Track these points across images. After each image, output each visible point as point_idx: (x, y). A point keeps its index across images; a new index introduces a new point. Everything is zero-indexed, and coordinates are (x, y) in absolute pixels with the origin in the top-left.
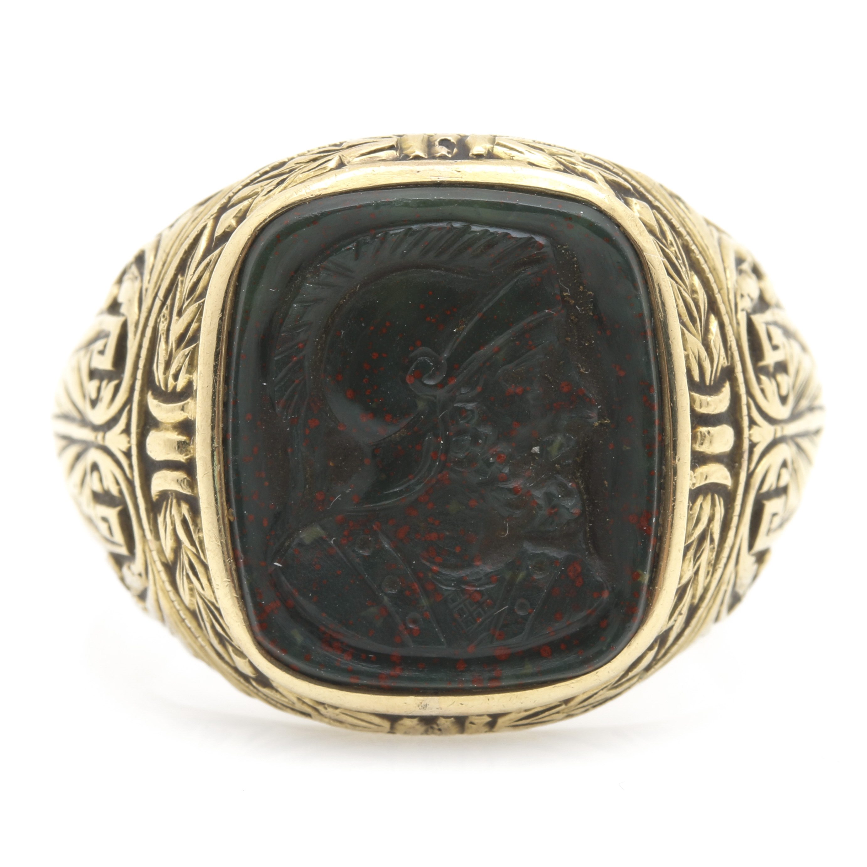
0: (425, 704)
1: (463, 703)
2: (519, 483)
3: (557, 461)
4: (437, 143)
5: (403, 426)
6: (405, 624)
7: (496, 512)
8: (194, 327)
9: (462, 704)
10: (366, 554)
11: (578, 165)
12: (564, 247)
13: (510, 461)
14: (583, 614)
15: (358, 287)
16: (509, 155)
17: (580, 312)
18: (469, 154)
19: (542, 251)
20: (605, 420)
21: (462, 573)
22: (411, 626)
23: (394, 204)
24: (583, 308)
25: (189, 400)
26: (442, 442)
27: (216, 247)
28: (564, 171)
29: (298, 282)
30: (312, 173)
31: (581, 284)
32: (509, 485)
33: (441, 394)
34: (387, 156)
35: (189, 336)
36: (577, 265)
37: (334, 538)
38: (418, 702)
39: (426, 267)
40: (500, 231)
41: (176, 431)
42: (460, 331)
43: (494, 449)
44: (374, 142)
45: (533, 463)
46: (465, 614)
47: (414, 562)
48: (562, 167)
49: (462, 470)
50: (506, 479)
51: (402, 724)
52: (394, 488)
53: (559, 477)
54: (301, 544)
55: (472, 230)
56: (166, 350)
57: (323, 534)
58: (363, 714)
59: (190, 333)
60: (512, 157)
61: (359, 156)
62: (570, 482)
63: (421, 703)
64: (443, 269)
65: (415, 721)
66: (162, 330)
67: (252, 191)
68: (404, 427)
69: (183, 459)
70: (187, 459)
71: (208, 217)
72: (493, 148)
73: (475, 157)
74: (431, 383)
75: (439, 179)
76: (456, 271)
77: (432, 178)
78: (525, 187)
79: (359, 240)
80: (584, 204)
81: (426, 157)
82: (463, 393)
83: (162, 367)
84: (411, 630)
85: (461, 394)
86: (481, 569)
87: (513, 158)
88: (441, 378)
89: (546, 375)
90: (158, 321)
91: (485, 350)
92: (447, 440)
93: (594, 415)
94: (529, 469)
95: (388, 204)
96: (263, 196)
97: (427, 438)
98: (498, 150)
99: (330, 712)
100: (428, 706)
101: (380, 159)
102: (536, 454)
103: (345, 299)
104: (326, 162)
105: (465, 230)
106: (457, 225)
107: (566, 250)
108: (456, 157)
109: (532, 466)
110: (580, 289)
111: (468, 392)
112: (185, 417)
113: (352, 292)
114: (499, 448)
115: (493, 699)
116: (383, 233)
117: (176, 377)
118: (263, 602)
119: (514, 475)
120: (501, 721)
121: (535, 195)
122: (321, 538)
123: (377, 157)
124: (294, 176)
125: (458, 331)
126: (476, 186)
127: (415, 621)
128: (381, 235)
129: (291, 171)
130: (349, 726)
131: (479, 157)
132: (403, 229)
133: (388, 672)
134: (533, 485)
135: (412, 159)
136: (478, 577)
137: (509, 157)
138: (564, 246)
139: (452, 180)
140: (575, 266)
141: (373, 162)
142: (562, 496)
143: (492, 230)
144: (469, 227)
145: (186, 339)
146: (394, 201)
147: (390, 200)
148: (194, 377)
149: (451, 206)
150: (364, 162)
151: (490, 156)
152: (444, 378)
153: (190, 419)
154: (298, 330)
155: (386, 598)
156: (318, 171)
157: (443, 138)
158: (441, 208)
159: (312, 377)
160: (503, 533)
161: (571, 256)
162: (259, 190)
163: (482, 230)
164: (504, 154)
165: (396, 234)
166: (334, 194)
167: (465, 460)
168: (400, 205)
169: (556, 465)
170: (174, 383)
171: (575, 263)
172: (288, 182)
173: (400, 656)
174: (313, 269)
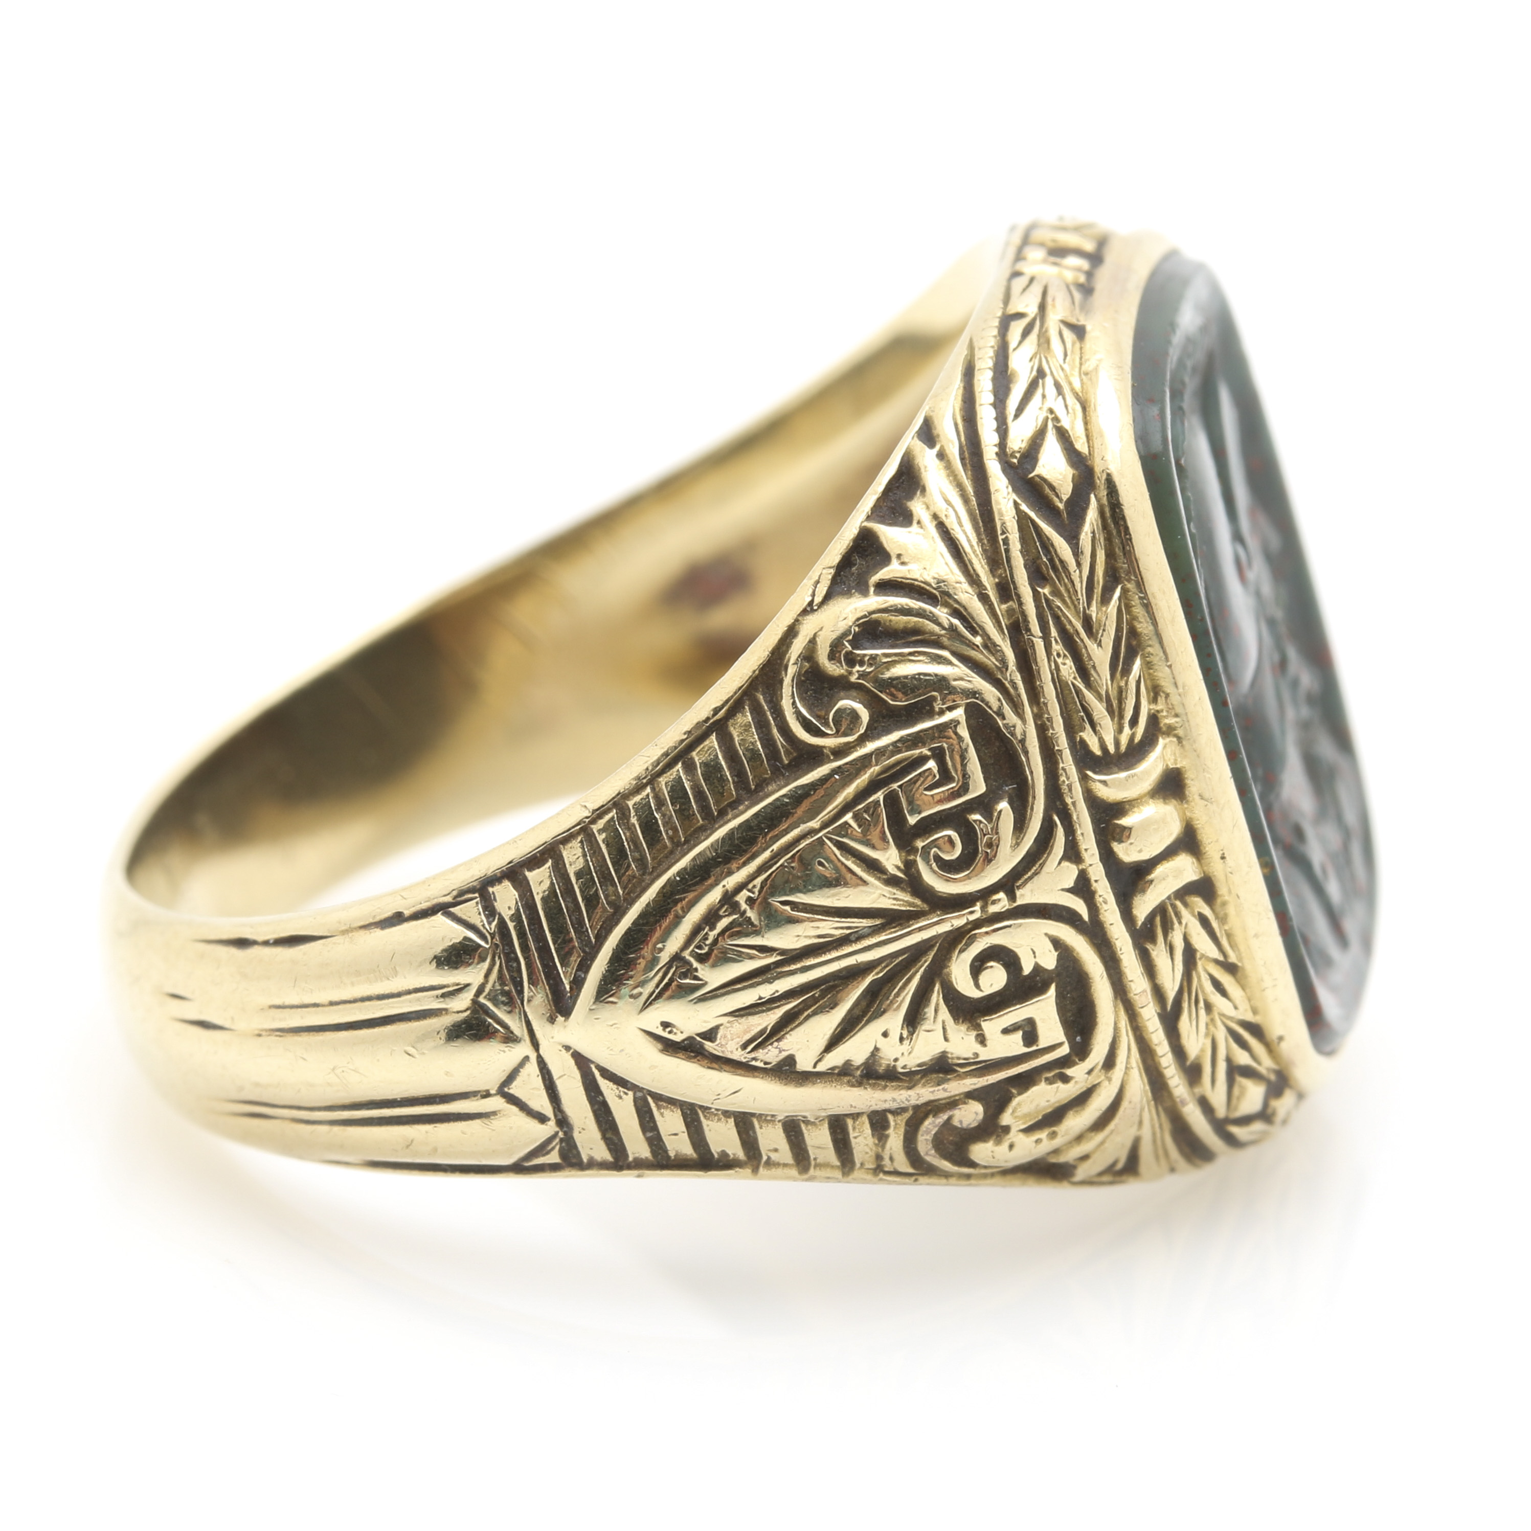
8: (1125, 635)
25: (1163, 742)
35: (1123, 653)
41: (1159, 799)
56: (1096, 695)
59: (1123, 648)
66: (1069, 676)
69: (1180, 832)
70: (1183, 830)
83: (1106, 723)
90: (1053, 666)
112: (1164, 769)
117: (1134, 721)
145: (1122, 660)
153: (1174, 768)
170: (1131, 733)
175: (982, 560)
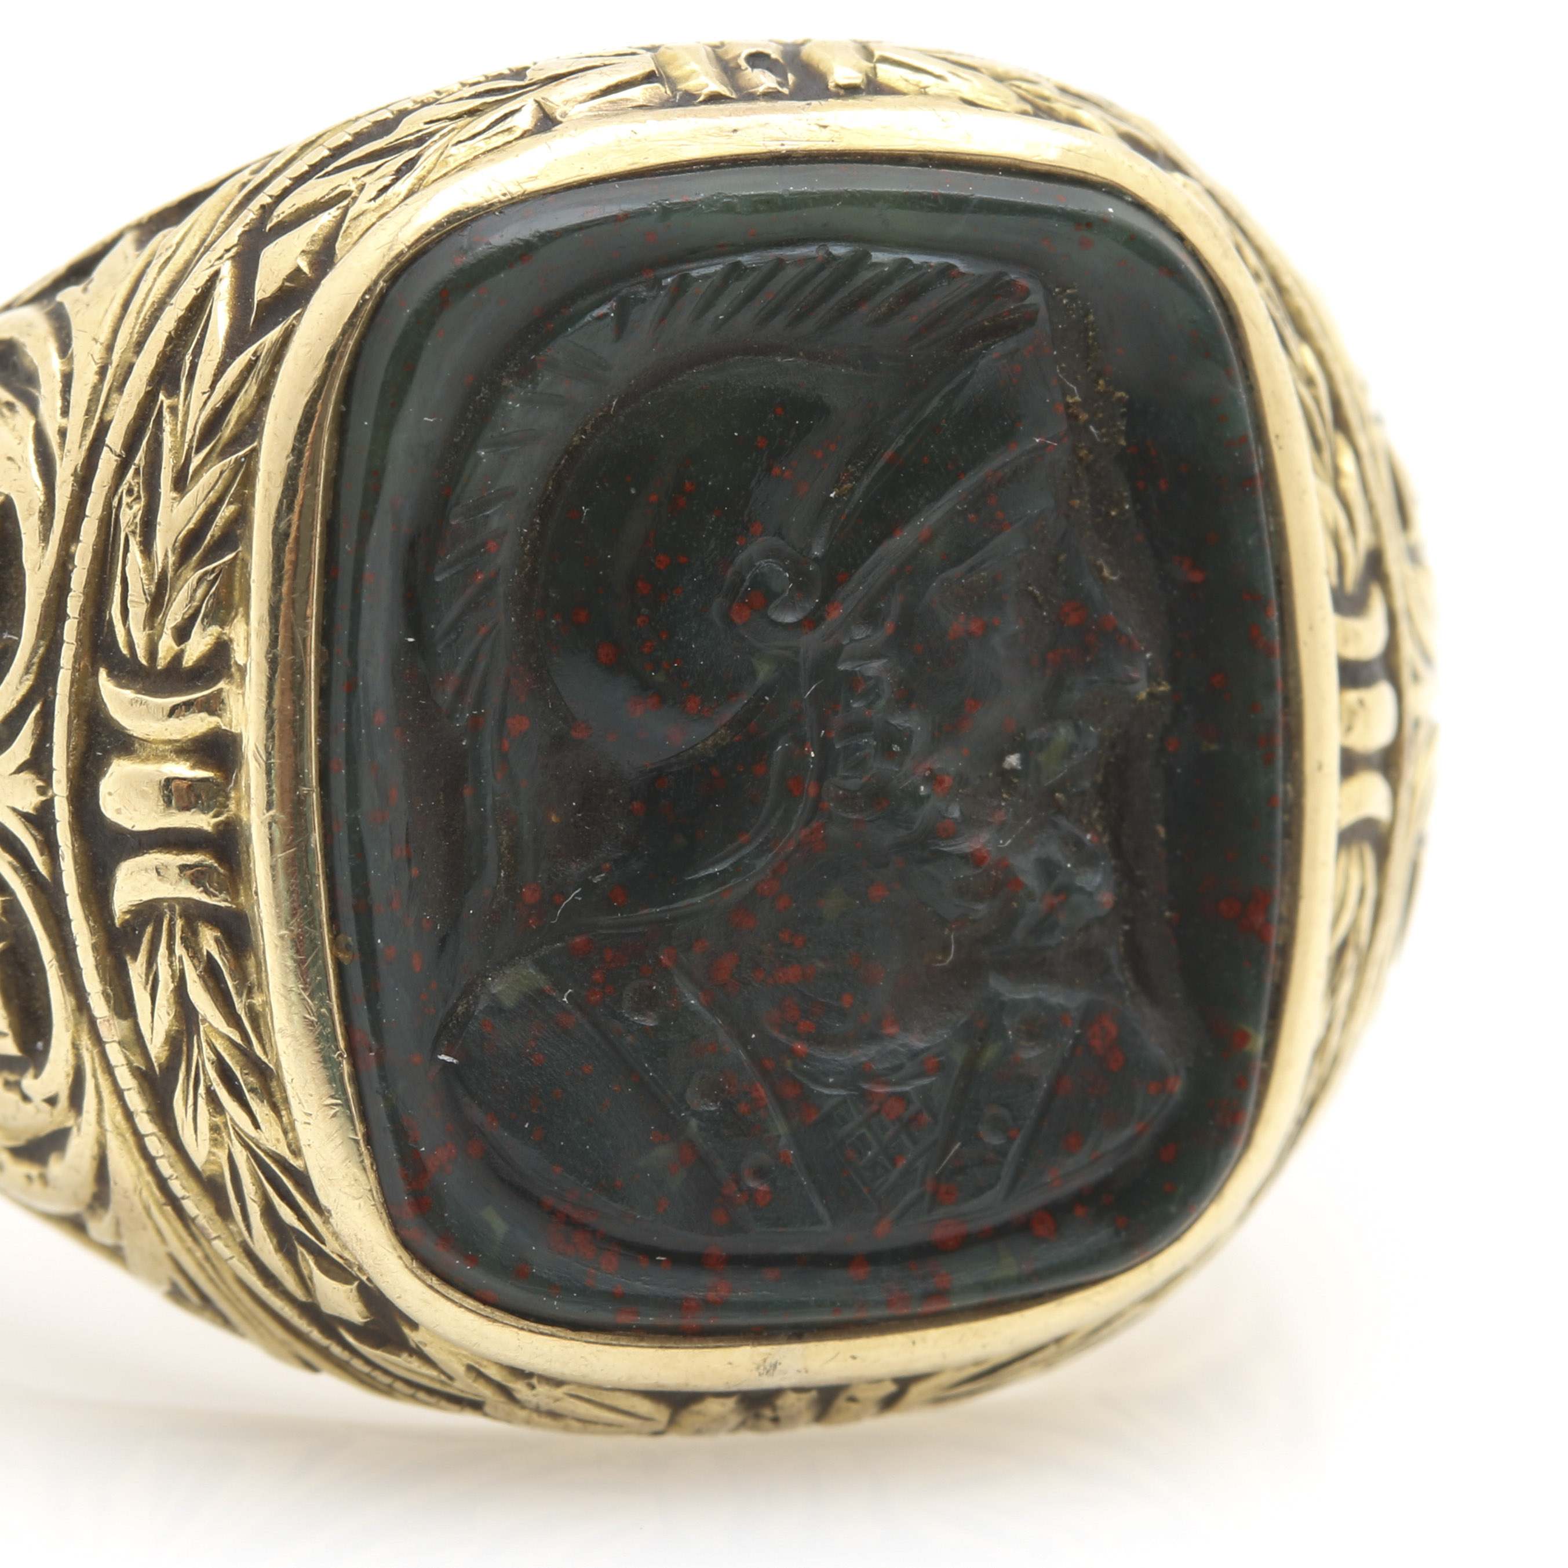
0: (774, 1361)
1: (855, 1354)
2: (982, 840)
3: (1060, 786)
4: (742, 62)
5: (723, 722)
6: (738, 1181)
7: (929, 909)
8: (227, 514)
9: (854, 1358)
10: (650, 1023)
11: (1057, 101)
12: (1068, 291)
13: (960, 791)
14: (1128, 1133)
15: (614, 403)
16: (917, 85)
17: (1098, 440)
18: (827, 85)
19: (1027, 302)
20: (1159, 684)
21: (863, 1054)
22: (753, 1184)
23: (701, 208)
24: (1104, 430)
25: (222, 685)
26: (813, 755)
27: (263, 326)
28: (1036, 115)
29: (482, 398)
30: (481, 144)
31: (1100, 374)
32: (963, 846)
33: (810, 643)
34: (648, 97)
35: (212, 536)
36: (1093, 331)
37: (570, 991)
38: (759, 1360)
39: (766, 350)
40: (934, 260)
41: (187, 760)
42: (844, 495)
43: (928, 765)
44: (605, 65)
45: (1007, 793)
46: (870, 1149)
47: (753, 1036)
48: (1028, 108)
49: (855, 817)
50: (952, 835)
51: (698, 1413)
52: (706, 867)
53: (1063, 822)
54: (496, 1009)
55: (874, 260)
56: (149, 571)
57: (542, 981)
58: (618, 1394)
59: (215, 530)
60: (925, 88)
61: (585, 101)
62: (1087, 831)
63: (765, 1361)
64: (801, 354)
65: (731, 1403)
66: (128, 526)
67: (333, 190)
68: (725, 725)
69: (209, 823)
70: (217, 825)
71: (219, 255)
72: (875, 68)
73: (842, 92)
74: (789, 618)
75: (783, 145)
76: (829, 357)
77: (767, 143)
78: (975, 158)
79: (620, 294)
80: (1105, 192)
81: (734, 96)
82: (858, 638)
83: (138, 611)
84: (751, 1193)
85: (852, 640)
86: (900, 1042)
87: (927, 90)
88: (809, 606)
89: (1031, 588)
90: (115, 503)
91: (903, 539)
92: (824, 747)
93: (1139, 674)
94: (999, 807)
95: (689, 209)
96: (370, 200)
97: (780, 747)
98: (886, 74)
99: (543, 1395)
100: (779, 1367)
101: (635, 104)
102: (1013, 771)
103: (584, 432)
104: (506, 116)
105: (859, 261)
106: (839, 250)
107: (1072, 298)
108: (798, 95)
109: (1005, 800)
110: (1099, 388)
111: (867, 637)
112: (212, 726)
113: (601, 416)
114: (936, 763)
115: (924, 1340)
116: (675, 276)
117: (182, 634)
118: (423, 1149)
119: (970, 822)
120: (916, 1391)
121: (998, 174)
122: (541, 992)
123: (627, 100)
124: (436, 150)
125: (839, 496)
126: (866, 158)
127: (760, 1173)
128: (673, 281)
129: (420, 141)
130: (575, 1424)
131: (851, 91)
132: (719, 264)
133: (701, 1294)
134: (1011, 843)
135: (702, 103)
136: (898, 1062)
137: (917, 88)
138: (1069, 288)
139: (813, 148)
140: (1091, 334)
141: (619, 111)
142: (1074, 866)
143: (916, 259)
144: (867, 255)
145: (206, 542)
146: (702, 201)
147: (691, 199)
148: (236, 632)
149: (827, 208)
150: (601, 113)
151: (873, 88)
152: (818, 607)
153: (225, 730)
154: (487, 510)
155: (694, 1123)
156: (495, 137)
157: (753, 50)
158: (805, 213)
159: (513, 619)
160: (940, 958)
161: (1081, 311)
162: (353, 186)
163: (895, 261)
164: (905, 83)
165: (706, 277)
166: (554, 190)
167: (859, 794)
168: (714, 209)
169: (1057, 795)
170: (176, 648)
171: (1089, 326)
172: (424, 167)
173: (724, 1254)
174: (516, 365)
175: (137, 327)
